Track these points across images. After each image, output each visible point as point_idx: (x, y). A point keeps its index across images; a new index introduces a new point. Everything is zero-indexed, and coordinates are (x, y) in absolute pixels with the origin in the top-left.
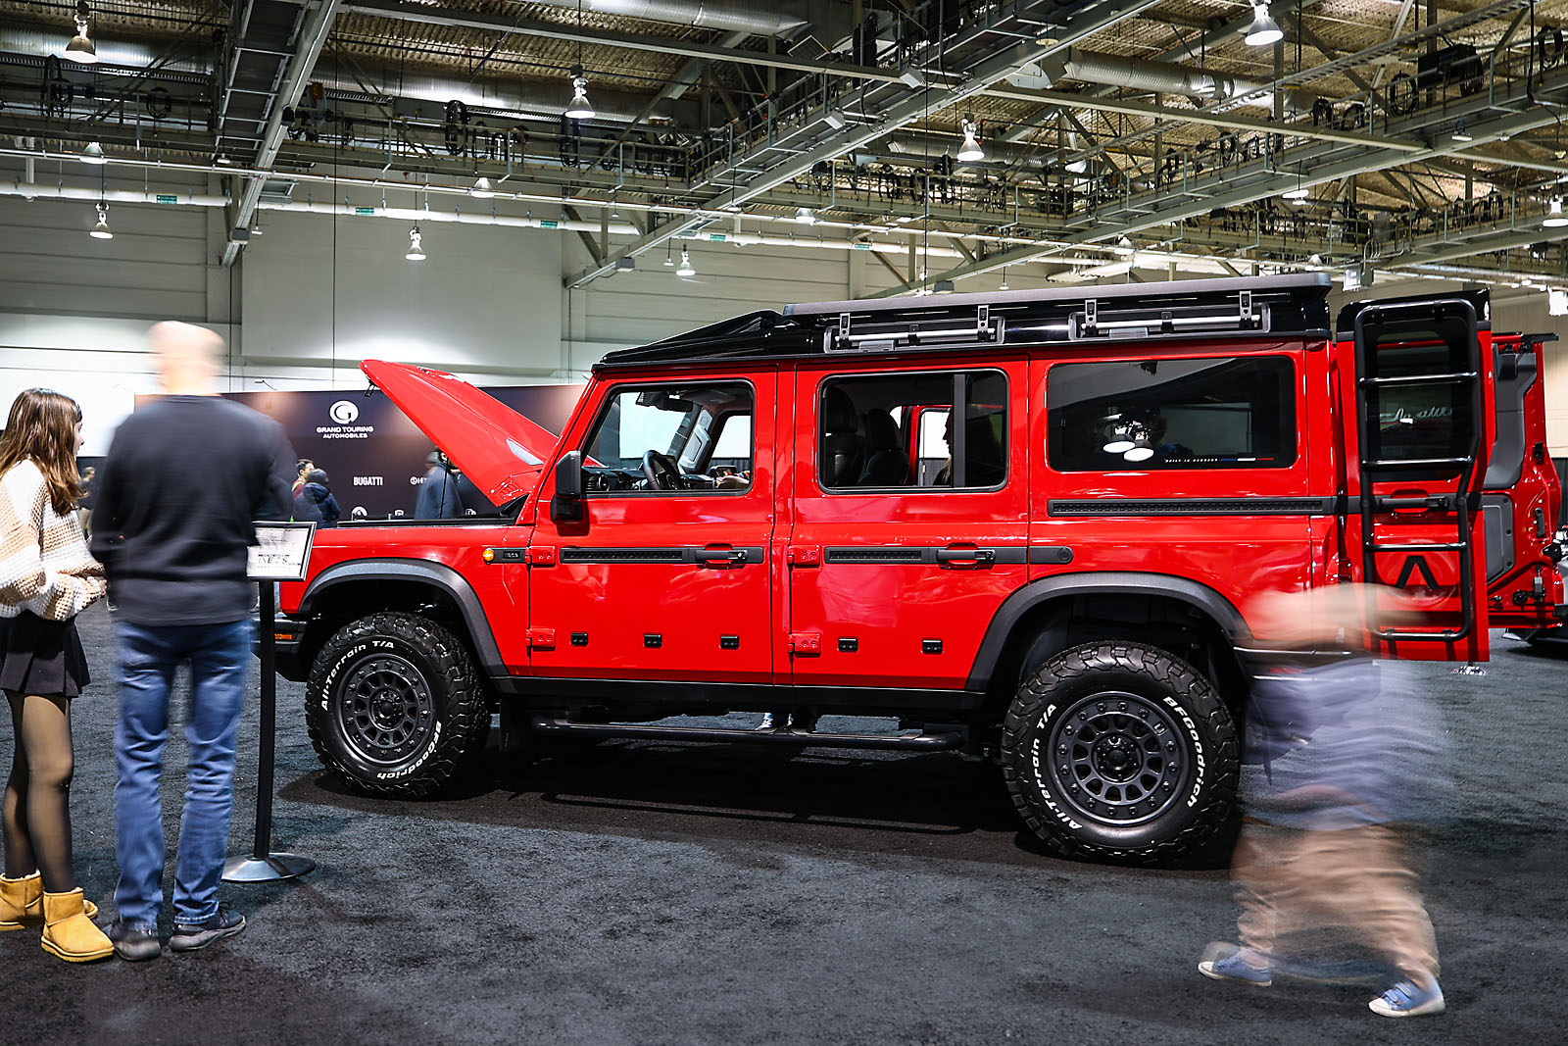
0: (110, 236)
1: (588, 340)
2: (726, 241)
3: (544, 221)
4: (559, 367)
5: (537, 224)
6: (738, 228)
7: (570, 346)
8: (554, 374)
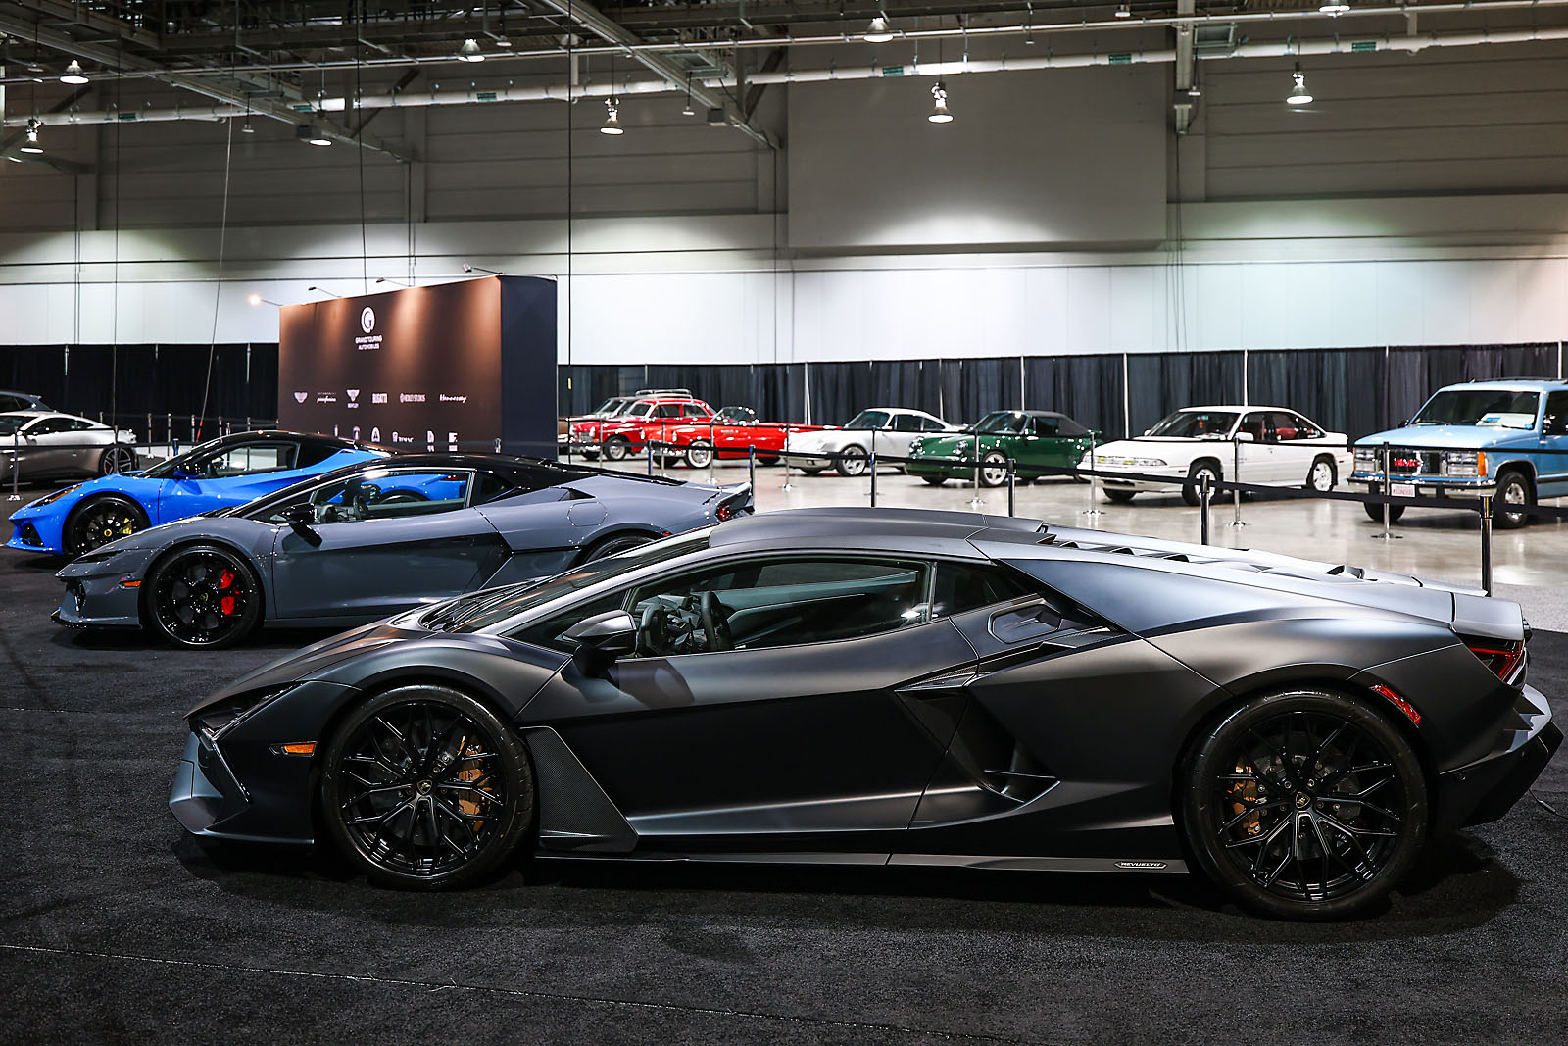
0: (620, 132)
1: (1210, 198)
2: (1377, 49)
3: (1113, 55)
4: (1165, 237)
5: (1104, 61)
6: (1413, 27)
7: (1178, 210)
8: (1162, 246)
